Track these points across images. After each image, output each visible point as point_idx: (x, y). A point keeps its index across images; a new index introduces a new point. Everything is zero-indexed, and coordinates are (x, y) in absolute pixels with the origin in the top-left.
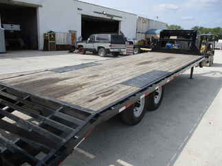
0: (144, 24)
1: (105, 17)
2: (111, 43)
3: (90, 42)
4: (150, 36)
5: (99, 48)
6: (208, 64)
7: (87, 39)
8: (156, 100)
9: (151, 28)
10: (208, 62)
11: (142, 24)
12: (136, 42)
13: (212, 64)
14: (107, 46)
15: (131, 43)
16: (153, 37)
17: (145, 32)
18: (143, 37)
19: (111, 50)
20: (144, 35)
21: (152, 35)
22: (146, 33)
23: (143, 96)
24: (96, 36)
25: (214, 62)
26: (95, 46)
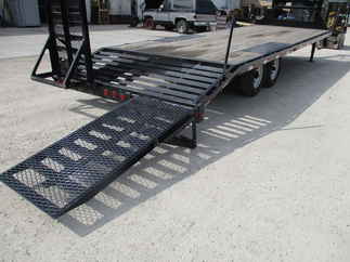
2: (197, 13)
3: (163, 10)
4: (248, 3)
5: (178, 20)
6: (336, 46)
7: (158, 7)
8: (273, 76)
10: (335, 43)
13: (341, 47)
14: (190, 17)
15: (223, 13)
18: (236, 4)
19: (196, 24)
24: (173, 1)
25: (345, 44)
26: (171, 17)
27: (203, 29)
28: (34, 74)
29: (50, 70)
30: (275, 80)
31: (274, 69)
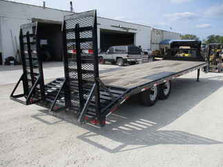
0: (159, 35)
1: (122, 30)
2: (129, 54)
3: (109, 53)
4: (164, 46)
5: (118, 58)
6: (217, 71)
7: (106, 51)
9: (164, 39)
10: (217, 69)
11: (156, 35)
12: (150, 52)
14: (124, 56)
15: (146, 53)
16: (166, 48)
17: (159, 42)
18: (157, 47)
19: (128, 60)
20: (158, 45)
21: (165, 45)
22: (160, 44)
23: (155, 85)
24: (114, 47)
26: (114, 56)
27: (133, 63)
28: (12, 95)
29: (22, 92)
30: (168, 95)
31: (166, 88)
